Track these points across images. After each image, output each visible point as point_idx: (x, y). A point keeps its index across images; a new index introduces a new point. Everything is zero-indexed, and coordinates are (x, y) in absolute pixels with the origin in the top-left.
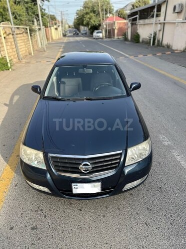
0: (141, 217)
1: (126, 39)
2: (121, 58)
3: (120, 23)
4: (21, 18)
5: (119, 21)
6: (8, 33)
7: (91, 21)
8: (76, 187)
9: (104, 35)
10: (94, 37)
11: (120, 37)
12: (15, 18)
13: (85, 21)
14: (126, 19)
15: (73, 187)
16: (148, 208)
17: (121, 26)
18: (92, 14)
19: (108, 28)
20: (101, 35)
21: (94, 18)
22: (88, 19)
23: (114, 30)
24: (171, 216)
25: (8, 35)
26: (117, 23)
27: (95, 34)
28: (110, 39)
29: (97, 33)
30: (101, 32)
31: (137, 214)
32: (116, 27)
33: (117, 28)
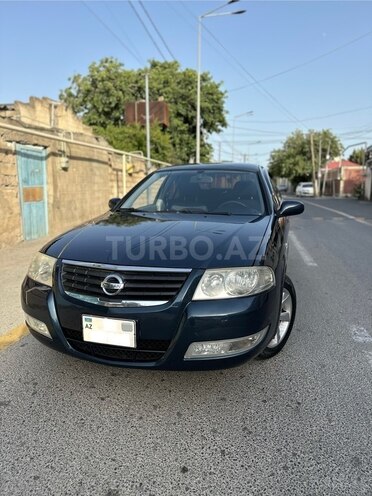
0: (217, 438)
1: (362, 197)
2: (336, 219)
3: (350, 171)
4: (165, 152)
5: (350, 168)
6: (138, 169)
7: (297, 168)
8: (88, 323)
9: (317, 190)
10: (298, 194)
11: (349, 195)
12: (157, 151)
13: (284, 169)
14: (361, 164)
15: (84, 323)
16: (245, 428)
17: (354, 175)
18: (298, 158)
19: (325, 179)
20: (310, 190)
21: (301, 163)
22: (291, 166)
23: (338, 183)
24: (294, 455)
25: (137, 173)
26: (346, 170)
27: (300, 189)
28: (329, 198)
29: (304, 186)
30: (311, 186)
31: (215, 431)
32: (343, 176)
33: (344, 178)
